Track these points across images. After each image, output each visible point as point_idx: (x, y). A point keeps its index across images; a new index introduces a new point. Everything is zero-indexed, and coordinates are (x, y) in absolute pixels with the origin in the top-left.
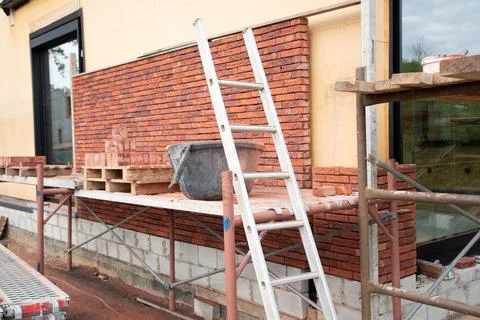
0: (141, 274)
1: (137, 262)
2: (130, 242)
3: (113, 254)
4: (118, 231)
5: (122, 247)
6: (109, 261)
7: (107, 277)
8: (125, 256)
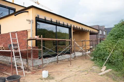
0: (8, 62)
1: (7, 61)
2: (6, 58)
3: (4, 60)
4: (5, 57)
5: (5, 59)
6: (3, 61)
7: (3, 64)
8: (6, 60)
